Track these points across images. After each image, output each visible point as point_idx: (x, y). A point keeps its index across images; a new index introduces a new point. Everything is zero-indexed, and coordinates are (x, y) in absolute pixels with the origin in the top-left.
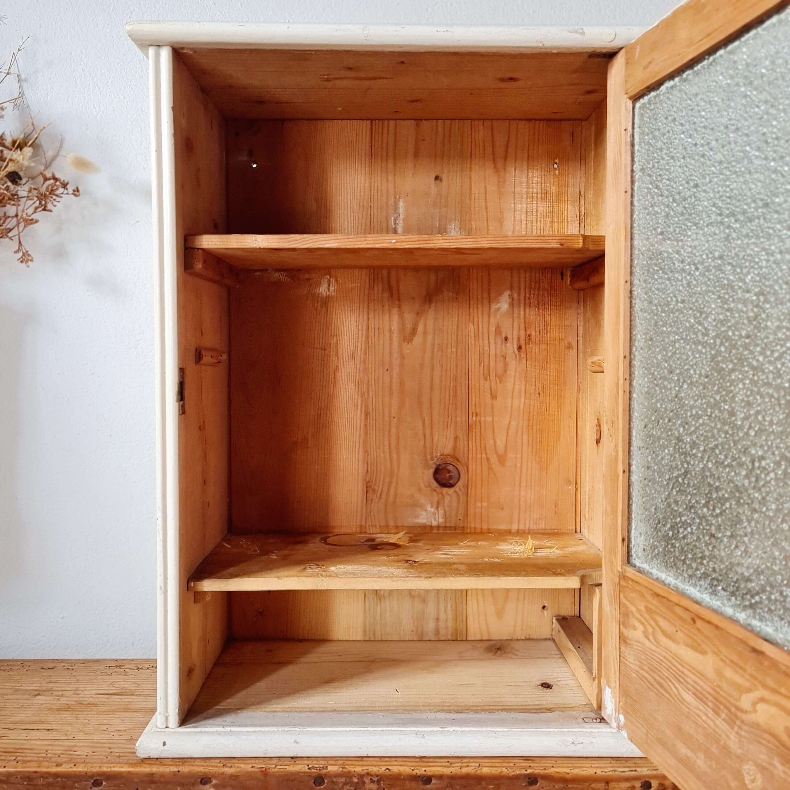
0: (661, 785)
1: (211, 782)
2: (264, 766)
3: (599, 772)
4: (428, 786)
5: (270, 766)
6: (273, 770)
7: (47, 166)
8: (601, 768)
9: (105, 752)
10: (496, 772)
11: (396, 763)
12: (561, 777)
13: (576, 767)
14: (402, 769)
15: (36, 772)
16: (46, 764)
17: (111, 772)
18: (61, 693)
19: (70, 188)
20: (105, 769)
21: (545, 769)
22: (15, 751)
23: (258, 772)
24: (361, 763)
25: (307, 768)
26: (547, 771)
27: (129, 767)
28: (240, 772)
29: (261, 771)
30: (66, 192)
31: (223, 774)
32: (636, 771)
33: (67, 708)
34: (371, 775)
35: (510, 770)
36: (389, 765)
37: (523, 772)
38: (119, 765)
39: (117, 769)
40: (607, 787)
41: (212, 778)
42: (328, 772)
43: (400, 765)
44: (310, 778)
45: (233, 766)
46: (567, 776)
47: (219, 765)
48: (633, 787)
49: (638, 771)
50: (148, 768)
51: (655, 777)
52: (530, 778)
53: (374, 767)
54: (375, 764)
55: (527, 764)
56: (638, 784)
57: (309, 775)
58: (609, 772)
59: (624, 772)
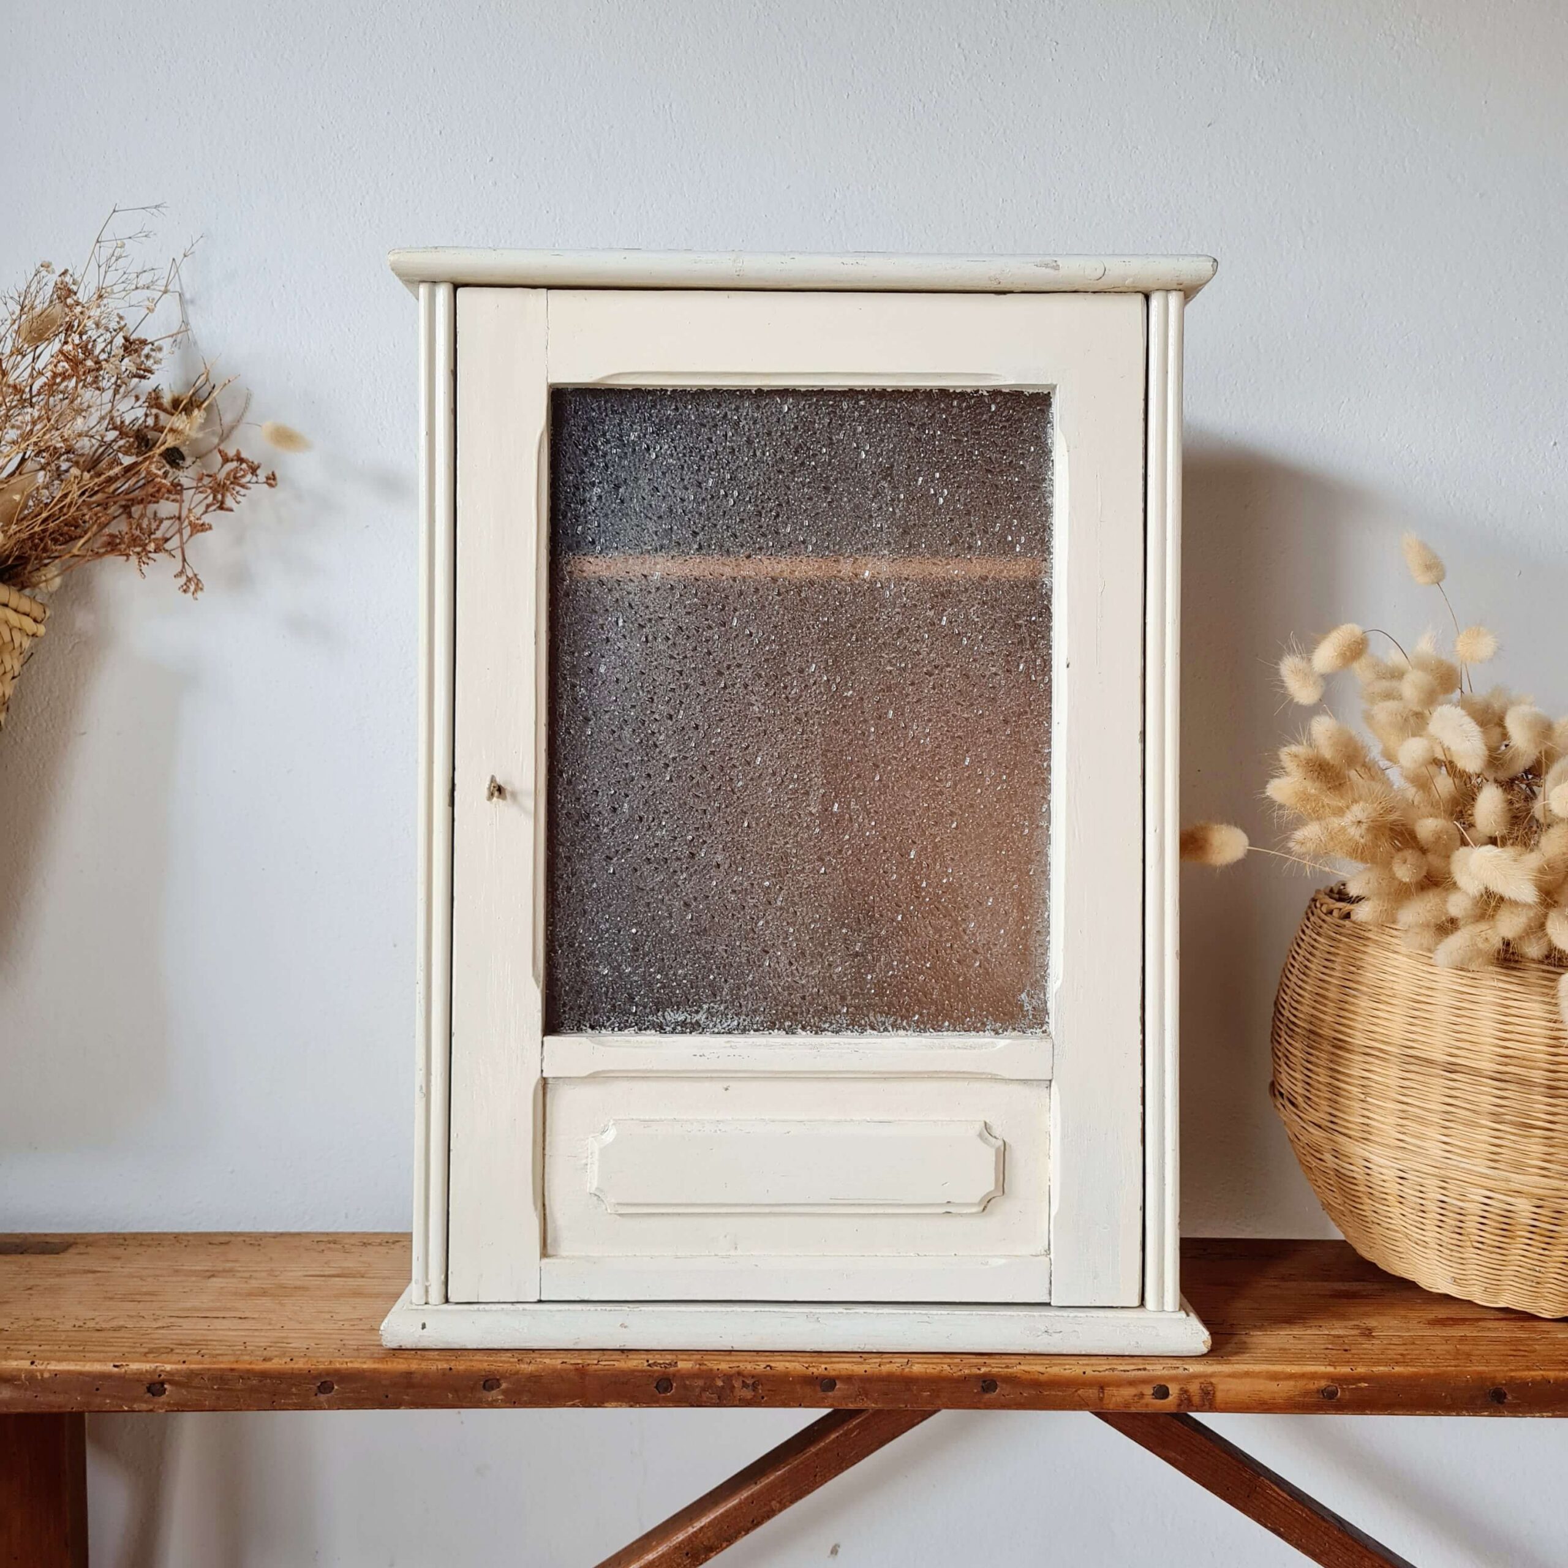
0: (1184, 1391)
1: (499, 1386)
2: (580, 1362)
3: (1089, 1371)
4: (830, 1394)
5: (589, 1362)
6: (596, 1367)
7: (224, 437)
8: (1092, 1365)
9: (336, 1344)
10: (933, 1371)
11: (781, 1358)
12: (1032, 1379)
13: (1055, 1365)
14: (790, 1366)
15: (232, 1370)
16: (246, 1358)
17: (347, 1369)
18: (247, 1275)
19: (262, 474)
20: (338, 1366)
21: (1007, 1367)
22: (196, 1343)
23: (571, 1370)
24: (728, 1358)
25: (646, 1364)
26: (1009, 1370)
27: (374, 1362)
28: (544, 1370)
29: (577, 1369)
30: (254, 479)
31: (517, 1373)
32: (1145, 1369)
33: (264, 1293)
34: (744, 1376)
35: (955, 1369)
36: (771, 1361)
37: (975, 1371)
38: (359, 1360)
39: (356, 1365)
40: (1101, 1395)
41: (502, 1381)
42: (679, 1371)
43: (788, 1361)
44: (651, 1380)
45: (533, 1361)
46: (1042, 1378)
47: (511, 1360)
48: (1142, 1395)
49: (1149, 1370)
50: (403, 1363)
51: (1174, 1379)
52: (984, 1382)
53: (748, 1363)
54: (749, 1359)
55: (981, 1360)
56: (1148, 1391)
57: (650, 1375)
58: (1105, 1371)
59: (1128, 1371)
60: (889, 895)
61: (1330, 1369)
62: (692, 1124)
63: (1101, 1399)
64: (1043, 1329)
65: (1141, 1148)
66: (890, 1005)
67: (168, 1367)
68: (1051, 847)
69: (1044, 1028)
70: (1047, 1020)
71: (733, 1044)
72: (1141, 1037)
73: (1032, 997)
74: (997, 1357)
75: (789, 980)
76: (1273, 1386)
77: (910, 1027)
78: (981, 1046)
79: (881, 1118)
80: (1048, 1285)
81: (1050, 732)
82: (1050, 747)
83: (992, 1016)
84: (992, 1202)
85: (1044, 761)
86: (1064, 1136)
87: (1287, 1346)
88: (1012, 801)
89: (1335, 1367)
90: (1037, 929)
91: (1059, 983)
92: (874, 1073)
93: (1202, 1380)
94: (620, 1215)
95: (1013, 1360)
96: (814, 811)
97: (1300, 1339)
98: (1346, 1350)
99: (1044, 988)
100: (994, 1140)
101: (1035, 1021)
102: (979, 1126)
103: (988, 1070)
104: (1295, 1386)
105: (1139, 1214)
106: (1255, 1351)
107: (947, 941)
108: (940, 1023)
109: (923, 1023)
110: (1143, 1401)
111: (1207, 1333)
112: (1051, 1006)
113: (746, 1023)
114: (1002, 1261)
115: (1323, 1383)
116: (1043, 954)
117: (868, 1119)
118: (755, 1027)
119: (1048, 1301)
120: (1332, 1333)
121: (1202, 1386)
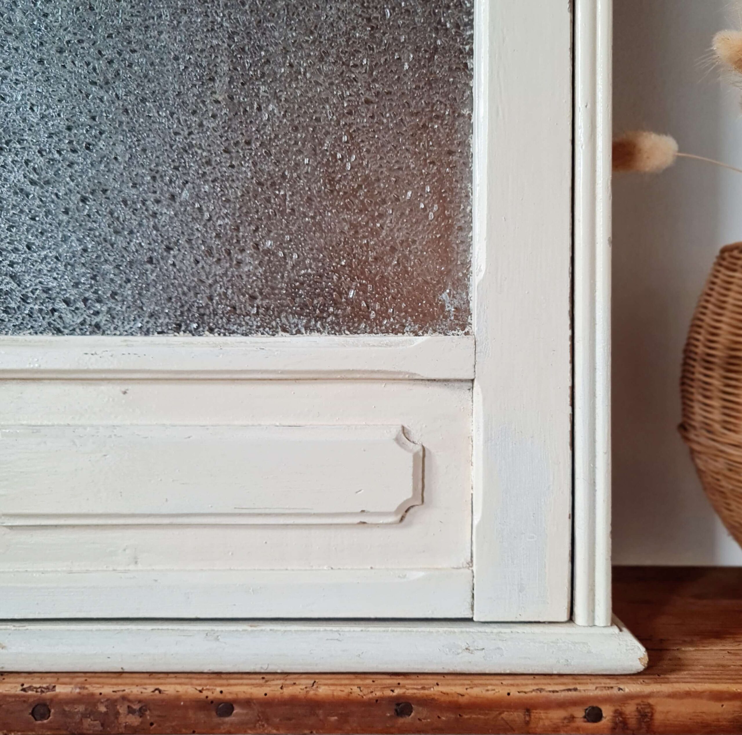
0: (618, 713)
3: (514, 692)
4: (227, 719)
8: (518, 685)
10: (340, 693)
11: (174, 680)
12: (450, 702)
13: (476, 685)
14: (181, 689)
21: (423, 688)
24: (114, 681)
25: (20, 688)
26: (426, 692)
32: (575, 690)
34: (129, 701)
35: (365, 691)
36: (161, 684)
37: (388, 693)
40: (527, 719)
42: (57, 695)
43: (180, 684)
44: (25, 705)
46: (461, 700)
48: (572, 718)
49: (580, 691)
51: (608, 700)
52: (398, 705)
53: (134, 687)
54: (137, 681)
55: (394, 681)
56: (579, 713)
57: (24, 701)
58: (531, 692)
59: (557, 692)
60: (301, 189)
62: (85, 429)
63: (527, 723)
64: (464, 646)
65: (569, 452)
66: (304, 306)
68: (473, 136)
69: (466, 330)
70: (469, 321)
71: (129, 343)
72: (569, 333)
73: (454, 297)
74: (414, 677)
75: (196, 279)
76: (716, 706)
77: (324, 328)
78: (398, 344)
79: (292, 423)
80: (469, 600)
81: (472, 14)
82: (472, 28)
83: (411, 316)
84: (411, 511)
85: (466, 44)
86: (487, 440)
87: (725, 662)
88: (431, 88)
90: (459, 224)
91: (482, 274)
92: (282, 372)
93: (638, 701)
94: (11, 527)
95: (430, 681)
96: (220, 99)
97: (736, 654)
99: (466, 287)
100: (412, 444)
101: (456, 322)
102: (395, 430)
103: (403, 369)
105: (569, 522)
106: (693, 668)
107: (364, 237)
108: (356, 325)
109: (338, 324)
110: (574, 725)
111: (643, 649)
112: (473, 306)
113: (149, 325)
114: (421, 574)
116: (465, 251)
117: (278, 424)
118: (159, 330)
119: (469, 616)
121: (639, 707)
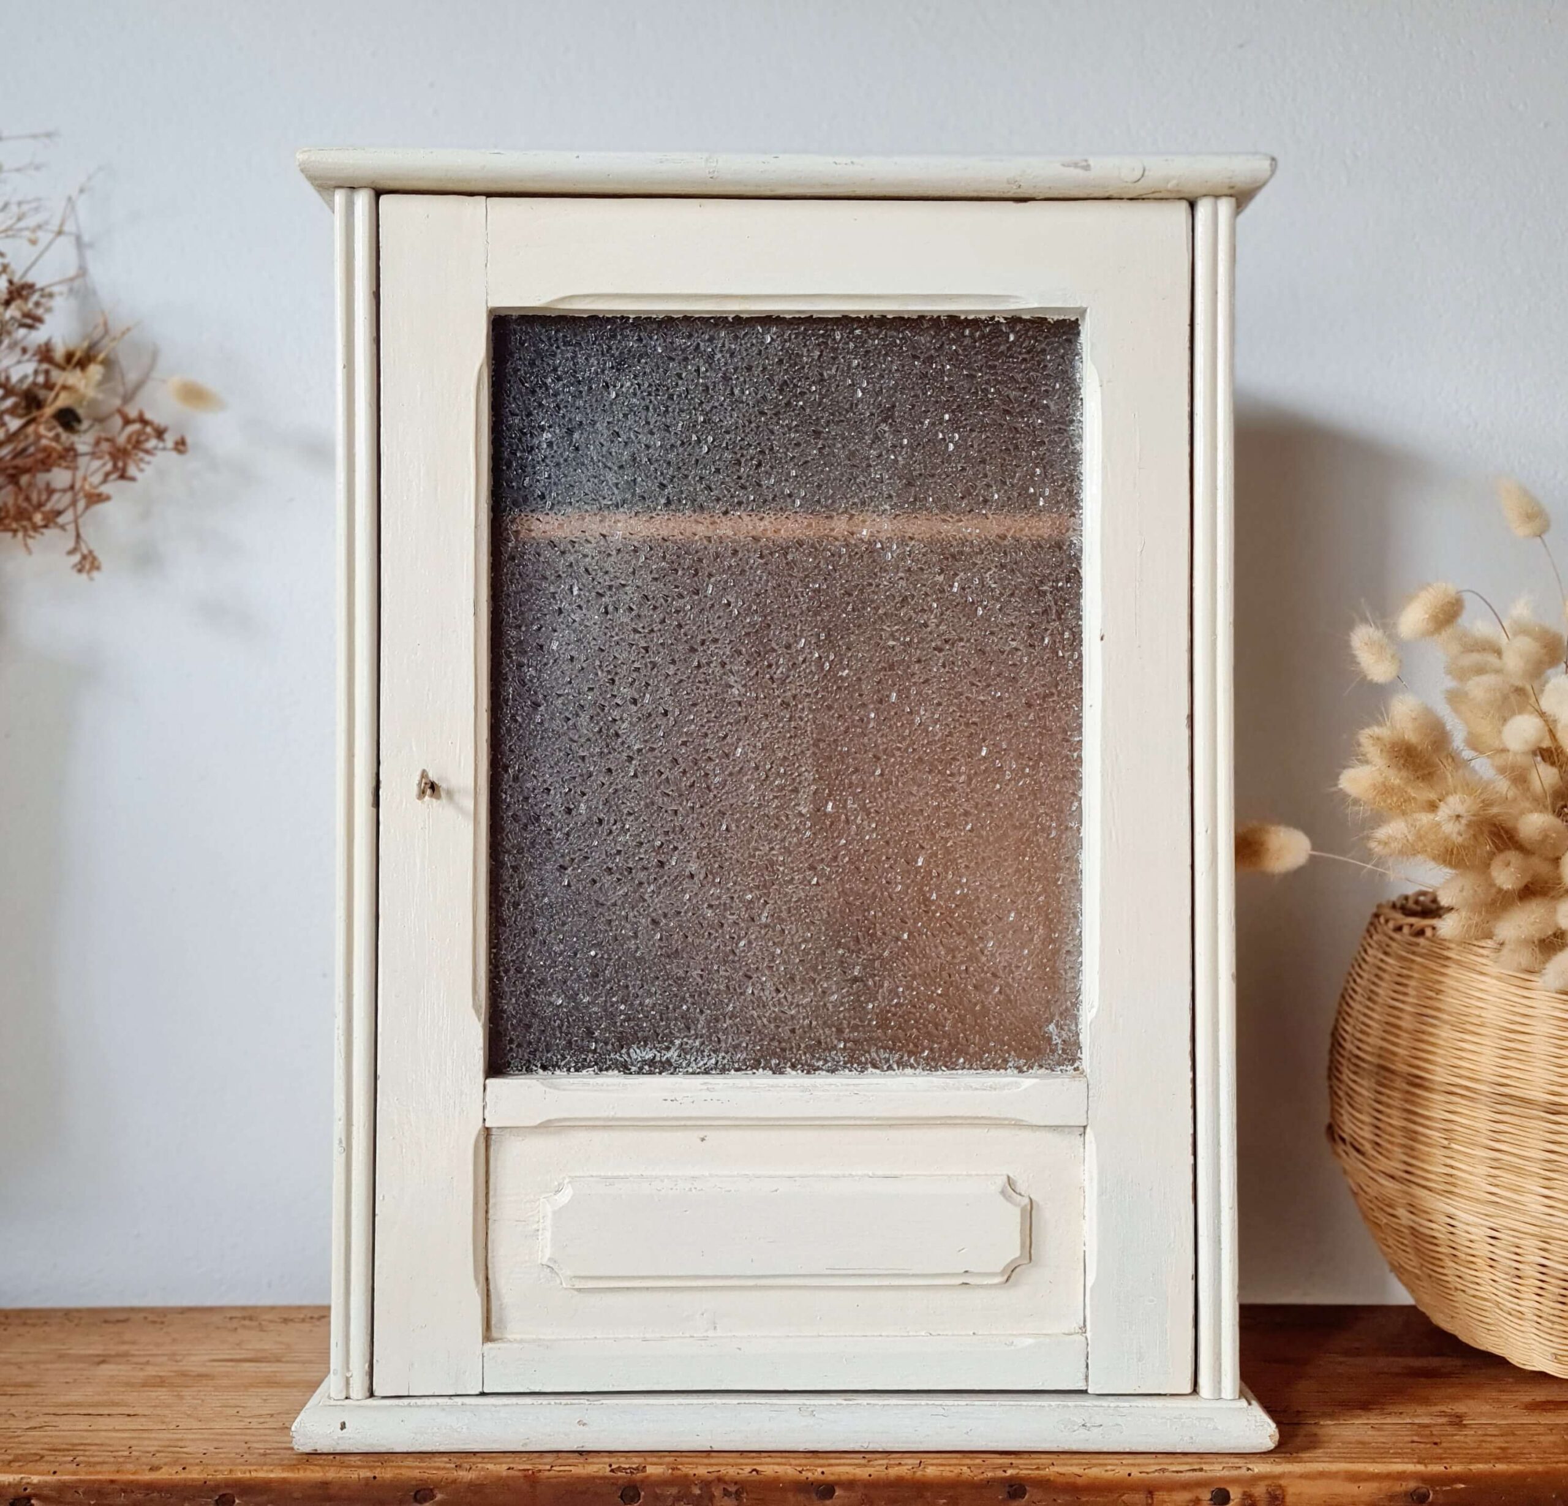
0: (1247, 1496)
1: (432, 1497)
2: (529, 1467)
3: (1135, 1473)
4: (828, 1502)
5: (541, 1467)
6: (547, 1473)
7: (127, 398)
8: (1139, 1465)
9: (238, 1448)
10: (949, 1474)
11: (769, 1460)
12: (1067, 1483)
13: (1095, 1465)
14: (780, 1469)
15: (112, 1482)
16: (130, 1467)
17: (251, 1479)
19: (169, 439)
20: (239, 1475)
21: (1038, 1469)
22: (71, 1448)
23: (519, 1477)
24: (706, 1461)
25: (608, 1469)
26: (1042, 1472)
27: (283, 1470)
28: (486, 1478)
29: (525, 1476)
30: (160, 444)
31: (454, 1481)
32: (1201, 1470)
33: (161, 1383)
34: (725, 1483)
35: (976, 1471)
36: (758, 1464)
37: (1000, 1474)
38: (265, 1468)
39: (261, 1475)
40: (1150, 1501)
41: (436, 1491)
42: (647, 1477)
43: (779, 1464)
44: (614, 1488)
45: (474, 1467)
46: (1079, 1481)
47: (448, 1465)
48: (1198, 1501)
49: (1206, 1471)
50: (318, 1472)
51: (1235, 1481)
52: (1011, 1486)
53: (730, 1467)
54: (731, 1461)
55: (1005, 1460)
56: (1206, 1496)
57: (613, 1484)
58: (1154, 1472)
59: (1181, 1472)
60: (893, 910)
61: (1420, 1468)
62: (662, 1181)
64: (1080, 1422)
65: (1192, 1206)
66: (895, 1039)
67: (35, 1479)
68: (1083, 851)
69: (1076, 1065)
70: (1079, 1055)
71: (710, 1086)
72: (1190, 1075)
73: (1062, 1029)
74: (1026, 1456)
75: (776, 1010)
76: (1352, 1489)
77: (918, 1064)
78: (1003, 1088)
79: (888, 1173)
80: (1084, 1370)
81: (1081, 717)
82: (1081, 734)
83: (1015, 1051)
84: (1017, 1269)
85: (1075, 751)
86: (1102, 1192)
87: (1367, 1439)
88: (1036, 798)
89: (1426, 1465)
90: (1067, 948)
91: (1094, 1010)
92: (878, 1119)
93: (1269, 1482)
94: (579, 1290)
95: (1044, 1460)
96: (804, 811)
97: (1379, 1430)
98: (1436, 1444)
99: (1075, 1018)
100: (1019, 1197)
101: (1065, 1056)
102: (1001, 1181)
103: (1009, 1116)
104: (1380, 1490)
105: (1192, 1283)
106: (1330, 1445)
107: (962, 962)
108: (954, 1060)
109: (933, 1059)
111: (1273, 1425)
112: (1085, 1039)
113: (725, 1061)
114: (1030, 1341)
115: (1412, 1485)
116: (1074, 978)
117: (871, 1174)
118: (736, 1066)
119: (1084, 1388)
120: (1417, 1421)
121: (1270, 1489)
